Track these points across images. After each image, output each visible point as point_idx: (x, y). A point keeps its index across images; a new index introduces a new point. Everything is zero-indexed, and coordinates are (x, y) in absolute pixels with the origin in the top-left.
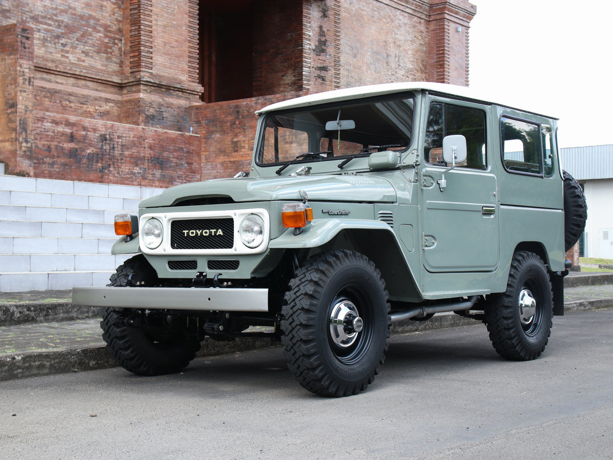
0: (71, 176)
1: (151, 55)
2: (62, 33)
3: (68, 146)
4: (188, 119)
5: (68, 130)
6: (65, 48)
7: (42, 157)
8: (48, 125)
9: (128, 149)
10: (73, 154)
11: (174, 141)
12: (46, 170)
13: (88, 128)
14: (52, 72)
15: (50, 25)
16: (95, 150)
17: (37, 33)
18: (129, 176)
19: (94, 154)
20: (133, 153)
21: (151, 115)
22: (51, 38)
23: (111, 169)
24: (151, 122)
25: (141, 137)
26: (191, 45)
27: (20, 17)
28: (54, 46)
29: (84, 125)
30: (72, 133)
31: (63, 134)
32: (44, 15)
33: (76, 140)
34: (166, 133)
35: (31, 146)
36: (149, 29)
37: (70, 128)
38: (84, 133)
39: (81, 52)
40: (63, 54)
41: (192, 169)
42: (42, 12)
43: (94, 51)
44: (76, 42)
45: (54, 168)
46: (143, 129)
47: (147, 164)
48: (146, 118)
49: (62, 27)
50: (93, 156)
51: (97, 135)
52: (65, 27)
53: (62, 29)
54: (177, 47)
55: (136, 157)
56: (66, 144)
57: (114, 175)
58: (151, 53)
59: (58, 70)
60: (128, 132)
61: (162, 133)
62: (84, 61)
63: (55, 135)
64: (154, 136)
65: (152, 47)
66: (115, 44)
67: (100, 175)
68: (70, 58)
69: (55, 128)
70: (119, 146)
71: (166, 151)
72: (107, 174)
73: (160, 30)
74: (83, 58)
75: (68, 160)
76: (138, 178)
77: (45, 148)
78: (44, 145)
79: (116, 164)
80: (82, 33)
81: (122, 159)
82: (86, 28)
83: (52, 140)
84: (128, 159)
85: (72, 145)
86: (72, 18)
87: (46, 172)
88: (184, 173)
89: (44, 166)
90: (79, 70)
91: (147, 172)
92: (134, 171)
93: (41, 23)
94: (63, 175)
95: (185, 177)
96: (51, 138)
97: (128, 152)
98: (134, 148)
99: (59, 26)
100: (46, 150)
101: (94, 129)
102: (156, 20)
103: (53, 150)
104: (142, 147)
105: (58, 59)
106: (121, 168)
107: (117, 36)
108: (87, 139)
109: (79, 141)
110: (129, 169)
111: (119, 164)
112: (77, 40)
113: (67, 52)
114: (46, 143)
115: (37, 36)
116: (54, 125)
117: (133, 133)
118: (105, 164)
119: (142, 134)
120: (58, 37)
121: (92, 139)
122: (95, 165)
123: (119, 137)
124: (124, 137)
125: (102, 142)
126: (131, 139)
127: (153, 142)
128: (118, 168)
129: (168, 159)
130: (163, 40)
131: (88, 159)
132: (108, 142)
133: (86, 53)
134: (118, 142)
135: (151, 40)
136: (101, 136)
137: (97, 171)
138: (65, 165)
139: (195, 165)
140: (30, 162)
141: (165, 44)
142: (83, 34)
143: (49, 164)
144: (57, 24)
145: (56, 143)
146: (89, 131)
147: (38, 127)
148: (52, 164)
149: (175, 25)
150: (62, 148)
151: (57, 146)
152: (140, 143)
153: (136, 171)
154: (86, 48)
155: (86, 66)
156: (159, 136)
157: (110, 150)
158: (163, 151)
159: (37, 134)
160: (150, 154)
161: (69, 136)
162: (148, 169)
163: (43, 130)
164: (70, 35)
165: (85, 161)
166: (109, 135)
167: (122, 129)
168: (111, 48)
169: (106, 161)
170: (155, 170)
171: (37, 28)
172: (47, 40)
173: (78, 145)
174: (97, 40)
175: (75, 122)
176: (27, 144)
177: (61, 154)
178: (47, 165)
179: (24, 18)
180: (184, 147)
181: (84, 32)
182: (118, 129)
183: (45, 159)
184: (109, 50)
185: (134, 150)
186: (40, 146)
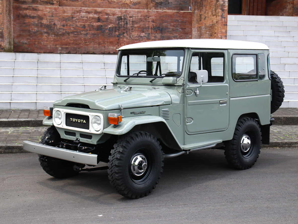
0: (98, 40)
3: (96, 24)
4: (188, 2)
5: (96, 16)
7: (80, 31)
8: (83, 14)
9: (137, 23)
10: (99, 28)
11: (171, 16)
12: (82, 38)
13: (109, 13)
16: (114, 25)
18: (137, 38)
19: (113, 27)
20: (141, 25)
21: (159, 2)
23: (125, 35)
24: (159, 6)
25: (147, 16)
29: (107, 12)
30: (99, 17)
31: (93, 18)
33: (101, 21)
34: (165, 12)
37: (97, 14)
38: (106, 17)
41: (185, 32)
45: (87, 36)
46: (148, 11)
47: (151, 31)
48: (156, 4)
50: (113, 29)
51: (115, 17)
55: (143, 27)
56: (95, 23)
57: (127, 38)
60: (137, 14)
61: (162, 12)
63: (88, 19)
64: (156, 14)
67: (117, 39)
69: (88, 15)
70: (130, 22)
71: (165, 23)
72: (122, 38)
75: (96, 32)
76: (144, 39)
77: (82, 26)
78: (81, 25)
79: (128, 32)
81: (132, 29)
83: (86, 22)
84: (137, 29)
85: (99, 24)
87: (82, 39)
88: (179, 34)
89: (81, 35)
91: (151, 35)
92: (141, 35)
94: (93, 39)
95: (179, 36)
96: (85, 21)
97: (137, 25)
98: (141, 22)
100: (82, 27)
101: (113, 14)
103: (87, 27)
104: (147, 21)
106: (132, 34)
108: (108, 20)
109: (104, 21)
110: (138, 34)
111: (130, 32)
114: (82, 23)
116: (87, 14)
117: (141, 14)
118: (121, 32)
119: (147, 14)
121: (112, 19)
122: (114, 34)
123: (130, 17)
124: (134, 17)
125: (119, 20)
126: (139, 17)
127: (155, 18)
128: (130, 34)
129: (166, 28)
131: (109, 30)
132: (122, 20)
134: (130, 20)
136: (118, 17)
137: (115, 37)
138: (94, 34)
139: (187, 30)
140: (1, 39)
143: (84, 34)
145: (88, 23)
146: (110, 15)
147: (77, 16)
148: (87, 34)
150: (93, 26)
151: (89, 25)
152: (146, 19)
153: (143, 35)
156: (160, 14)
157: (124, 25)
158: (163, 23)
159: (77, 19)
160: (153, 25)
161: (97, 19)
162: (152, 33)
163: (80, 17)
165: (107, 31)
166: (124, 16)
167: (133, 12)
169: (121, 31)
170: (156, 34)
173: (102, 23)
175: (100, 11)
177: (92, 29)
178: (83, 35)
180: (179, 19)
182: (130, 13)
183: (82, 32)
185: (141, 24)
186: (78, 25)
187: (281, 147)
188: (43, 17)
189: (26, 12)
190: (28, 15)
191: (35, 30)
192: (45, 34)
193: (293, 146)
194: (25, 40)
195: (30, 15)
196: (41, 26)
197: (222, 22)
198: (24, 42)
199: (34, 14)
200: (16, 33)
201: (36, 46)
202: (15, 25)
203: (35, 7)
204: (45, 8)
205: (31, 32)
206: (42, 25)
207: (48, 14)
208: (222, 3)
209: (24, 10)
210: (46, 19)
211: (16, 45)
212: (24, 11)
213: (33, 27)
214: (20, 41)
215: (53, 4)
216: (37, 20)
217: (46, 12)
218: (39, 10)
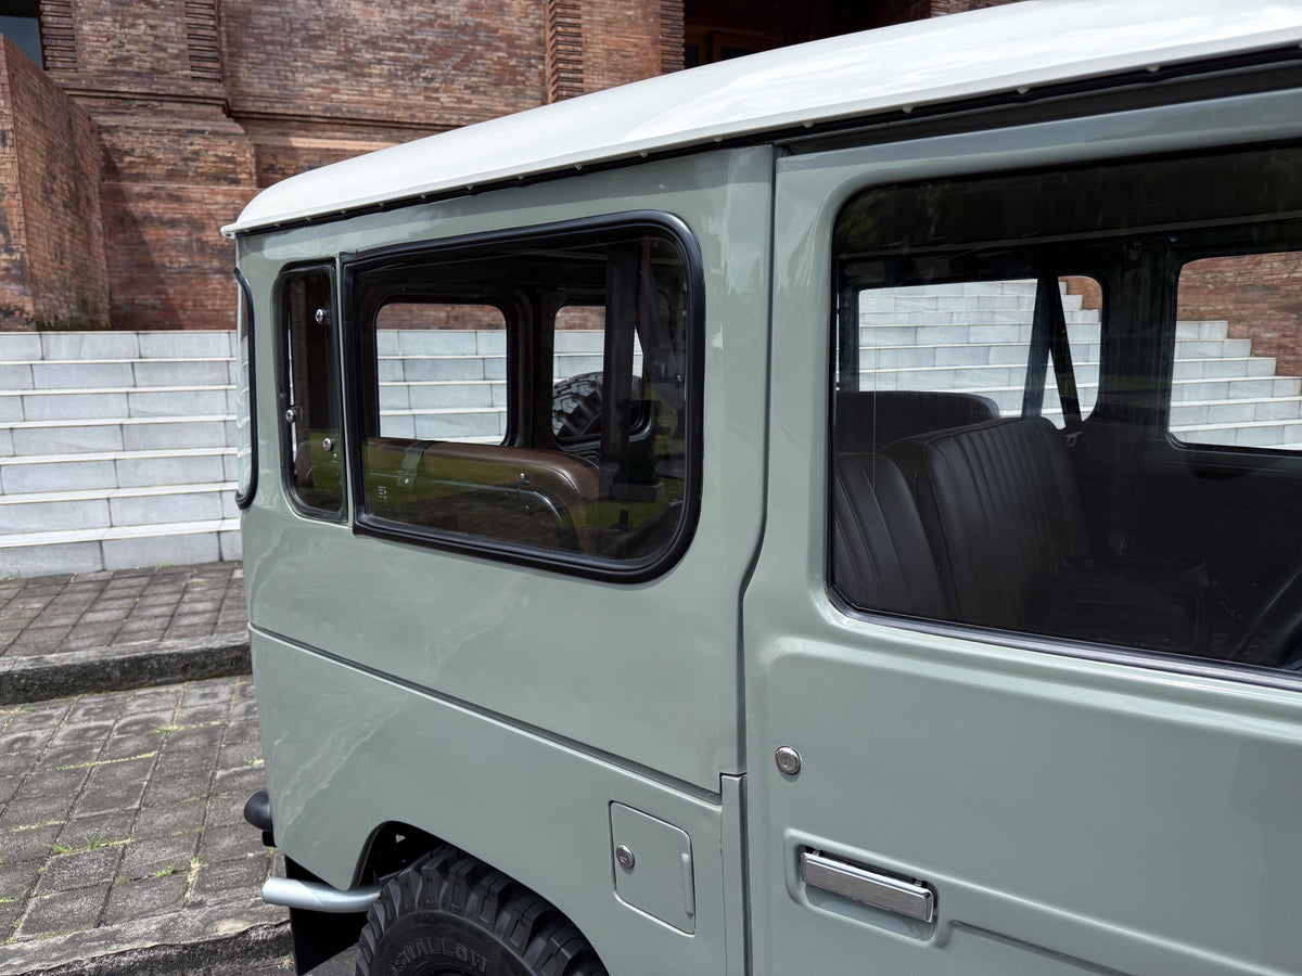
1: (580, 75)
2: (424, 61)
6: (432, 85)
14: (407, 126)
15: (401, 50)
17: (378, 67)
22: (402, 70)
26: (668, 48)
27: (343, 44)
28: (409, 83)
32: (388, 35)
35: (22, 257)
36: (574, 30)
39: (462, 87)
40: (429, 94)
42: (384, 31)
43: (490, 84)
44: (453, 72)
49: (424, 51)
52: (430, 49)
53: (425, 54)
54: (636, 56)
58: (581, 71)
59: (416, 121)
62: (470, 102)
65: (580, 62)
66: (531, 66)
68: (442, 100)
73: (598, 29)
74: (467, 97)
80: (462, 55)
82: (470, 47)
86: (443, 33)
90: (456, 117)
93: (385, 49)
99: (418, 50)
102: (590, 14)
105: (419, 103)
107: (533, 53)
112: (454, 68)
113: (436, 90)
115: (378, 72)
120: (417, 68)
130: (606, 46)
133: (474, 89)
135: (580, 49)
140: (21, 287)
141: (609, 52)
142: (466, 56)
144: (413, 46)
149: (630, 17)
154: (473, 79)
155: (473, 109)
164: (440, 62)
168: (522, 74)
171: (375, 58)
172: (396, 75)
174: (495, 63)
176: (12, 255)
179: (351, 45)
181: (466, 54)
184: (518, 78)
188: (206, 221)
189: (147, 206)
190: (154, 215)
191: (182, 265)
192: (217, 276)
194: (149, 297)
195: (160, 218)
196: (202, 250)
198: (146, 302)
199: (175, 213)
200: (117, 275)
201: (189, 313)
202: (111, 248)
203: (175, 190)
204: (209, 193)
205: (168, 270)
206: (203, 247)
207: (222, 212)
209: (137, 201)
210: (214, 228)
211: (120, 313)
212: (140, 204)
213: (173, 253)
214: (133, 299)
215: (236, 182)
216: (185, 233)
217: (213, 207)
218: (190, 200)
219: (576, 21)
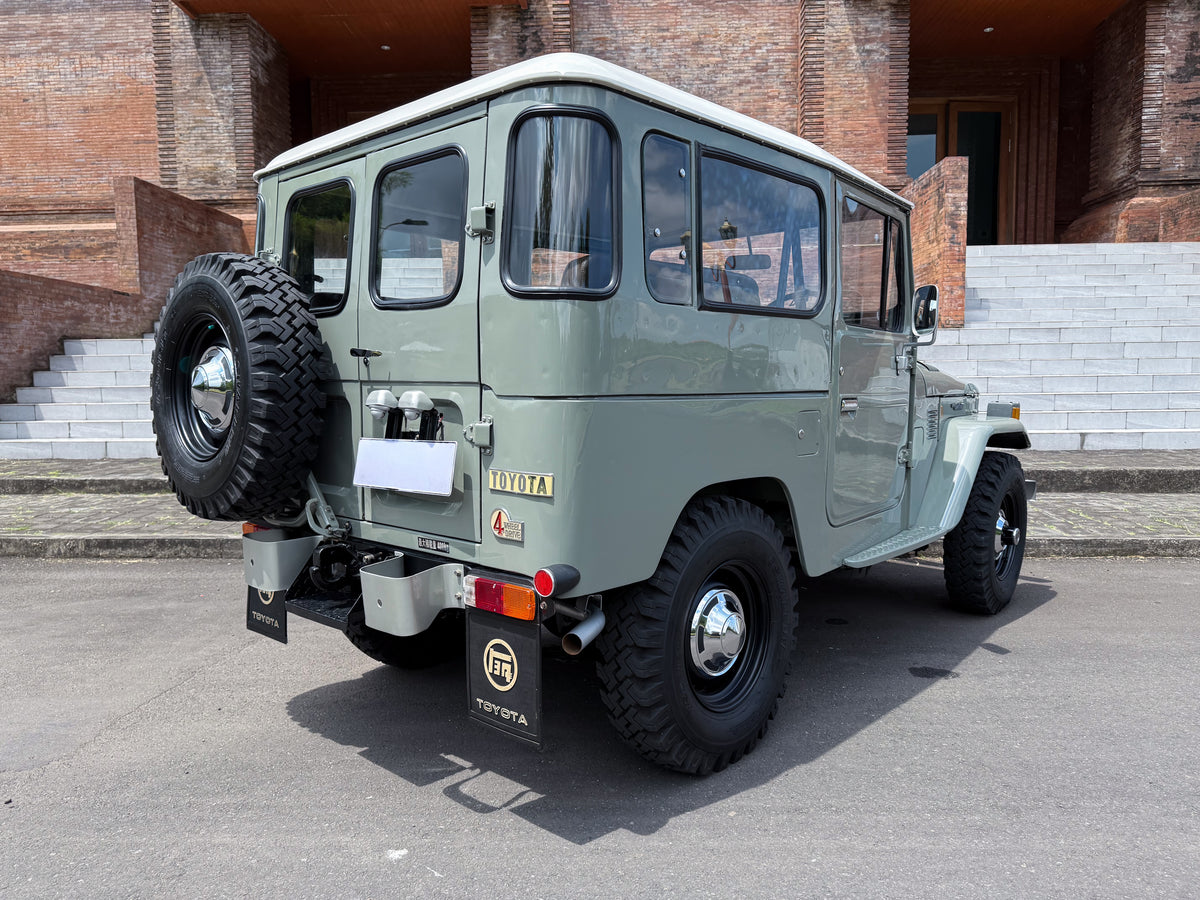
36: (818, 120)
54: (867, 134)
73: (836, 117)
102: (830, 106)
141: (845, 133)
187: (1149, 555)
193: (1191, 551)
197: (953, 255)
208: (953, 208)
219: (819, 113)
